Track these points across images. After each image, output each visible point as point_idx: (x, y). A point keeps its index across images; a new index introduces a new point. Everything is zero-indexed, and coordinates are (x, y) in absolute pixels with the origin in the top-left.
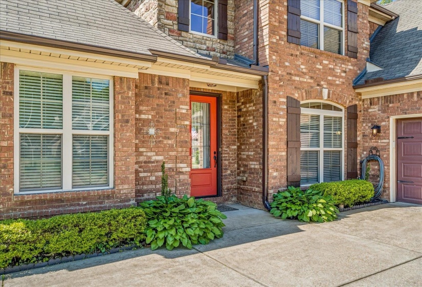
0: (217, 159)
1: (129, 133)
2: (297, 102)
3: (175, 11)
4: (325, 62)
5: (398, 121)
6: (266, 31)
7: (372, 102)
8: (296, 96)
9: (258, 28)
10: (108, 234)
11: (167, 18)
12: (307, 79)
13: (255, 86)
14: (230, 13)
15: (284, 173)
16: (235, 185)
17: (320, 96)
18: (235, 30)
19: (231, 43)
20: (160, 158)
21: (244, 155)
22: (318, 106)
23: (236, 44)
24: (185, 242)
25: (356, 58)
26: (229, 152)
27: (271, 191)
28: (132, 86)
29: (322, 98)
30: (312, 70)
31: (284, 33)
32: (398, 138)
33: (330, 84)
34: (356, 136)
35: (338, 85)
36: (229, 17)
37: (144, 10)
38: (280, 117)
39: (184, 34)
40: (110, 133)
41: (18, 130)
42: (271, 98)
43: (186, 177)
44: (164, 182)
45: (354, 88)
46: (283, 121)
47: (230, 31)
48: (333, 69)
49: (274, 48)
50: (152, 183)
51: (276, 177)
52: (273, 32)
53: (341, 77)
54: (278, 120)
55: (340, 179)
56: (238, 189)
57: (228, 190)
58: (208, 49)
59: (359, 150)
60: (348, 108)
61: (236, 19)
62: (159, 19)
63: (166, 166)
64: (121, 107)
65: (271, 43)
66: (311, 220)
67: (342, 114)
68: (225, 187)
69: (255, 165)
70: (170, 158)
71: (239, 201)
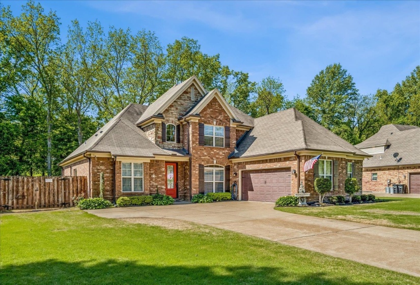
0: (176, 185)
1: (148, 177)
2: (203, 165)
3: (161, 135)
4: (215, 151)
5: (242, 171)
6: (191, 143)
7: (235, 164)
8: (203, 163)
9: (189, 141)
10: (144, 201)
11: (158, 138)
12: (207, 157)
13: (188, 161)
14: (181, 133)
15: (198, 190)
16: (183, 195)
17: (213, 162)
18: (183, 139)
19: (181, 144)
20: (156, 184)
21: (186, 183)
22: (212, 166)
23: (183, 144)
24: (162, 204)
25: (230, 147)
26: (181, 183)
27: (193, 195)
28: (149, 164)
29: (213, 163)
30: (209, 154)
31: (198, 143)
32: (242, 178)
33: (217, 158)
34: (229, 177)
35: (221, 158)
36: (181, 134)
37: (150, 133)
38: (196, 171)
39: (164, 143)
40: (143, 177)
41: (122, 177)
42: (192, 165)
43: (164, 190)
44: (157, 190)
45: (229, 159)
46: (197, 172)
47: (181, 140)
48: (219, 153)
49: (194, 148)
50: (154, 191)
51: (195, 191)
52: (193, 142)
53: (222, 155)
54: (195, 172)
55: (223, 192)
56: (184, 196)
57: (181, 196)
58: (173, 147)
59: (231, 182)
60: (226, 167)
61: (183, 135)
62: (156, 139)
63: (158, 186)
64: (146, 170)
65: (192, 147)
66: (201, 202)
67: (224, 169)
68: (179, 195)
69: (188, 187)
70: (159, 184)
71: (184, 200)
